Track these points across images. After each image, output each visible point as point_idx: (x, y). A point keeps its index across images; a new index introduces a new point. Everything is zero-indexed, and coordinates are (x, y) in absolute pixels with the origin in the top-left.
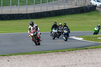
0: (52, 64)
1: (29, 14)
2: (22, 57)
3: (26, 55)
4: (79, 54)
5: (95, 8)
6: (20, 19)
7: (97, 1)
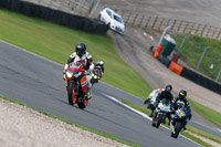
5: (107, 31)
7: (115, 18)
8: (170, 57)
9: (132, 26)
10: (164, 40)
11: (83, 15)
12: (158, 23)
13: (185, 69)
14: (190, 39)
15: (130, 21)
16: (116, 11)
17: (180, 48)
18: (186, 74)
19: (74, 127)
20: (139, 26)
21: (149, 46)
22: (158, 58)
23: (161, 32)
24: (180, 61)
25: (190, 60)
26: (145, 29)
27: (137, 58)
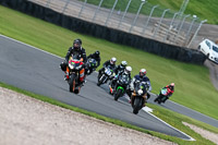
0: (66, 134)
1: (66, 16)
2: (15, 95)
3: (25, 97)
4: (129, 138)
5: (204, 61)
6: (43, 19)
16: (217, 43)
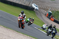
7: (36, 6)
8: (51, 17)
9: (41, 8)
10: (49, 12)
11: (27, 5)
12: (47, 7)
13: (54, 20)
14: (56, 12)
15: (40, 7)
16: (36, 4)
17: (53, 14)
18: (55, 21)
19: (25, 35)
20: (42, 8)
21: (45, 14)
22: (47, 17)
23: (48, 10)
24: (53, 18)
25: (56, 17)
26: (44, 9)
27: (42, 17)
